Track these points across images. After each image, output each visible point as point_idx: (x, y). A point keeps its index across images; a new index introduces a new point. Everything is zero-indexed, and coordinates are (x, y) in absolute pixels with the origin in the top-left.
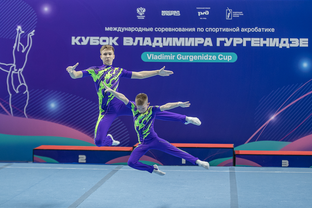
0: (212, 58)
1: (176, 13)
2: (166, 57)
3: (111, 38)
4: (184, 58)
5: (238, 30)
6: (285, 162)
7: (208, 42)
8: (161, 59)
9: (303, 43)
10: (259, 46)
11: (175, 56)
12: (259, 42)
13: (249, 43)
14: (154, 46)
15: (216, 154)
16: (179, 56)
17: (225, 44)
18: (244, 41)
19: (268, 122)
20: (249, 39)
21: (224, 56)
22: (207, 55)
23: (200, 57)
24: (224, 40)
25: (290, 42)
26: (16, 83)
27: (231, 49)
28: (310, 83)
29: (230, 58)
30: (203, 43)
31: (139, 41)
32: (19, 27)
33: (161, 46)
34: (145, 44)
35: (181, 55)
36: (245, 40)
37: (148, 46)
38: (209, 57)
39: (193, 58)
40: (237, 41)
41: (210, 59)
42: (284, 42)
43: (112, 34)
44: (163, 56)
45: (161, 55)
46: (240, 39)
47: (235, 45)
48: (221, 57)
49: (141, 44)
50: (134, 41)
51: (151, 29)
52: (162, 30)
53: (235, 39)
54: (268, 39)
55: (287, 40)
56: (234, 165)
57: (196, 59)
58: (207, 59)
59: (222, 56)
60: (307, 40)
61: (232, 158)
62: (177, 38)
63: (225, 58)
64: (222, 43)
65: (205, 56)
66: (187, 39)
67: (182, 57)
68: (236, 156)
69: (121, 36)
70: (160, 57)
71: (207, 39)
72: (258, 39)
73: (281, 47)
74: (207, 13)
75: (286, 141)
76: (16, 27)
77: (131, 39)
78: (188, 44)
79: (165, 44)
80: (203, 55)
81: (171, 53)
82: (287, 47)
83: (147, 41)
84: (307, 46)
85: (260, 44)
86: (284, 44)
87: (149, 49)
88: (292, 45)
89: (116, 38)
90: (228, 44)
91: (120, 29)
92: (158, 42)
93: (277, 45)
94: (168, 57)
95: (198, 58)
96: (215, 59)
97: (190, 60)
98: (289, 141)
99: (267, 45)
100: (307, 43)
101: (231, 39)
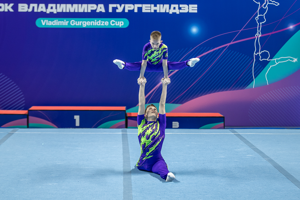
0: (104, 24)
2: (60, 23)
3: (6, 4)
4: (77, 23)
6: (176, 124)
7: (101, 8)
8: (55, 24)
9: (193, 9)
10: (150, 12)
11: (68, 22)
12: (150, 8)
13: (140, 9)
14: (48, 12)
15: (109, 116)
16: (73, 22)
17: (117, 10)
18: (135, 7)
19: (158, 85)
20: (140, 6)
21: (116, 22)
22: (100, 21)
23: (93, 23)
24: (116, 6)
25: (180, 8)
27: (123, 15)
28: (199, 47)
29: (122, 23)
30: (96, 10)
31: (33, 7)
33: (55, 12)
34: (39, 11)
35: (74, 21)
36: (137, 6)
37: (42, 12)
38: (101, 23)
39: (86, 23)
40: (129, 7)
41: (102, 25)
42: (174, 8)
44: (57, 22)
45: (55, 21)
46: (132, 6)
47: (126, 11)
48: (113, 23)
49: (36, 10)
50: (29, 8)
53: (127, 6)
54: (158, 5)
55: (176, 6)
56: (127, 127)
57: (89, 25)
58: (100, 25)
59: (114, 21)
60: (196, 6)
61: (124, 120)
62: (70, 5)
63: (117, 24)
64: (114, 9)
65: (98, 22)
66: (80, 5)
67: (75, 22)
68: (128, 118)
69: (16, 2)
70: (54, 23)
71: (100, 5)
72: (149, 5)
73: (171, 13)
75: (177, 103)
77: (26, 5)
78: (81, 11)
79: (60, 10)
80: (96, 20)
81: (65, 20)
82: (177, 13)
83: (42, 8)
84: (196, 11)
85: (151, 10)
86: (174, 10)
87: (43, 15)
88: (181, 11)
89: (12, 5)
90: (120, 10)
92: (52, 8)
93: (167, 11)
94: (62, 23)
95: (90, 24)
96: (107, 25)
97: (83, 26)
98: (180, 103)
99: (158, 11)
100: (196, 9)
101: (123, 5)
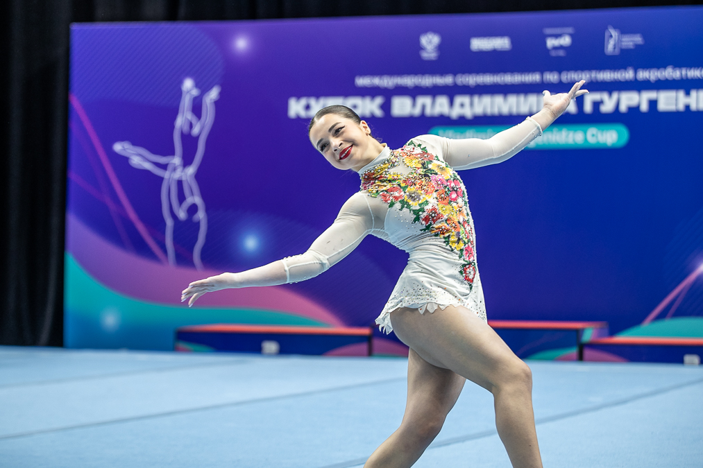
0: (573, 137)
1: (502, 43)
3: (368, 99)
5: (629, 75)
10: (675, 109)
12: (674, 101)
13: (653, 103)
14: (454, 115)
17: (602, 107)
18: (641, 100)
19: (692, 277)
20: (653, 95)
21: (600, 134)
23: (549, 138)
24: (600, 98)
26: (182, 198)
29: (612, 137)
31: (424, 105)
32: (188, 84)
33: (469, 116)
34: (436, 112)
36: (646, 96)
37: (441, 115)
38: (567, 137)
40: (628, 100)
43: (371, 92)
46: (635, 95)
48: (593, 136)
50: (414, 106)
51: (448, 80)
52: (471, 80)
53: (624, 95)
54: (693, 92)
59: (596, 132)
62: (502, 97)
63: (603, 137)
64: (596, 105)
66: (522, 97)
69: (388, 95)
72: (673, 94)
74: (566, 41)
76: (181, 83)
77: (408, 100)
79: (478, 110)
83: (441, 106)
85: (676, 104)
89: (379, 100)
90: (608, 106)
91: (387, 82)
96: (581, 141)
99: (693, 108)
101: (615, 96)
